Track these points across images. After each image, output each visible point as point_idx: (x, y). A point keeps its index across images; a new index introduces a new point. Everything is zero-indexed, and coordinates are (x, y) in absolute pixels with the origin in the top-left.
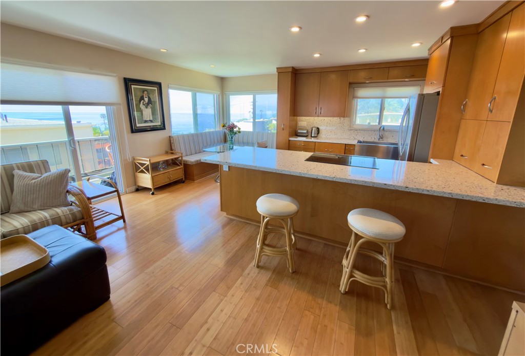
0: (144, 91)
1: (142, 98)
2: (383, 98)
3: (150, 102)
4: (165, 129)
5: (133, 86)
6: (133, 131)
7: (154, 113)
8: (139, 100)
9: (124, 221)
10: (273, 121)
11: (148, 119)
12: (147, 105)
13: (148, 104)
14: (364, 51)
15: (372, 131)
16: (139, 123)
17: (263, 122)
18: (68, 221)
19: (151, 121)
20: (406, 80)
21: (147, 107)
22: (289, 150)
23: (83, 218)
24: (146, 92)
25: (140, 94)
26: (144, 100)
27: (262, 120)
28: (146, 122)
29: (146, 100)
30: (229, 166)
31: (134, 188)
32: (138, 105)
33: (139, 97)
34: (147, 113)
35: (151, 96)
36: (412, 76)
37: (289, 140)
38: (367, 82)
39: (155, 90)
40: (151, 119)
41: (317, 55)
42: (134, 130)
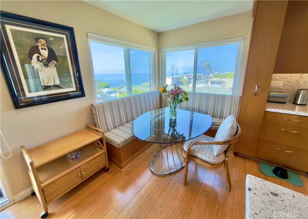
4: (84, 96)
5: (9, 27)
7: (62, 72)
11: (52, 84)
13: (49, 60)
19: (58, 87)
21: (46, 65)
24: (42, 40)
31: (29, 191)
32: (25, 62)
33: (29, 49)
34: (48, 75)
37: (265, 112)
40: (58, 82)
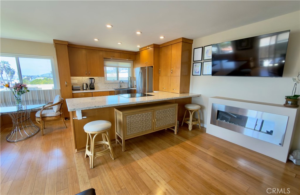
2: (117, 67)
14: (120, 43)
20: (127, 60)
30: (82, 110)
36: (130, 58)
37: (73, 93)
38: (111, 58)
41: (96, 40)
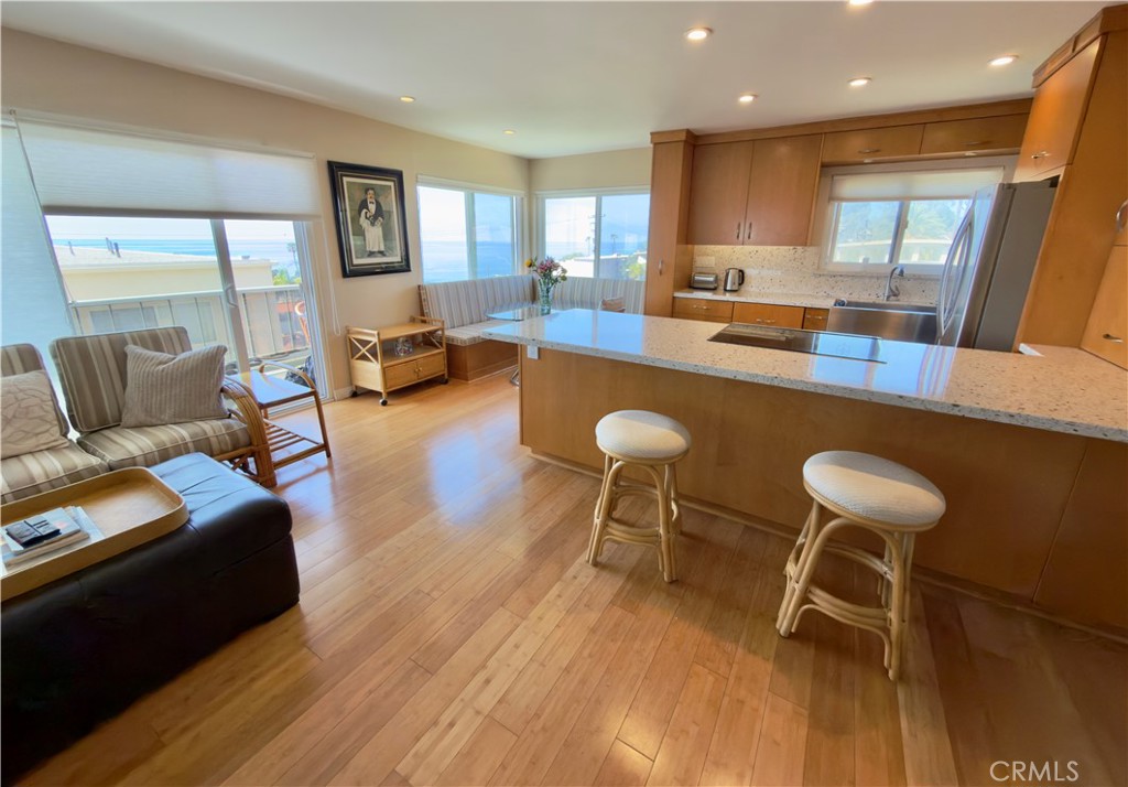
0: (367, 188)
1: (364, 205)
2: (904, 201)
3: (379, 212)
4: (409, 270)
5: (345, 179)
6: (345, 275)
7: (387, 235)
8: (357, 208)
9: (329, 455)
10: (640, 258)
11: (376, 250)
12: (373, 220)
13: (375, 217)
14: (863, 82)
15: (871, 277)
16: (357, 257)
17: (617, 261)
18: (224, 448)
21: (373, 224)
22: (672, 317)
23: (251, 444)
24: (371, 192)
25: (359, 196)
26: (367, 209)
27: (615, 256)
28: (371, 254)
29: (372, 208)
30: (539, 349)
31: (347, 391)
32: (355, 220)
33: (359, 202)
34: (374, 236)
35: (381, 200)
36: (985, 144)
37: (674, 298)
38: (866, 161)
39: (390, 187)
40: (382, 249)
41: (746, 99)
42: (349, 272)
